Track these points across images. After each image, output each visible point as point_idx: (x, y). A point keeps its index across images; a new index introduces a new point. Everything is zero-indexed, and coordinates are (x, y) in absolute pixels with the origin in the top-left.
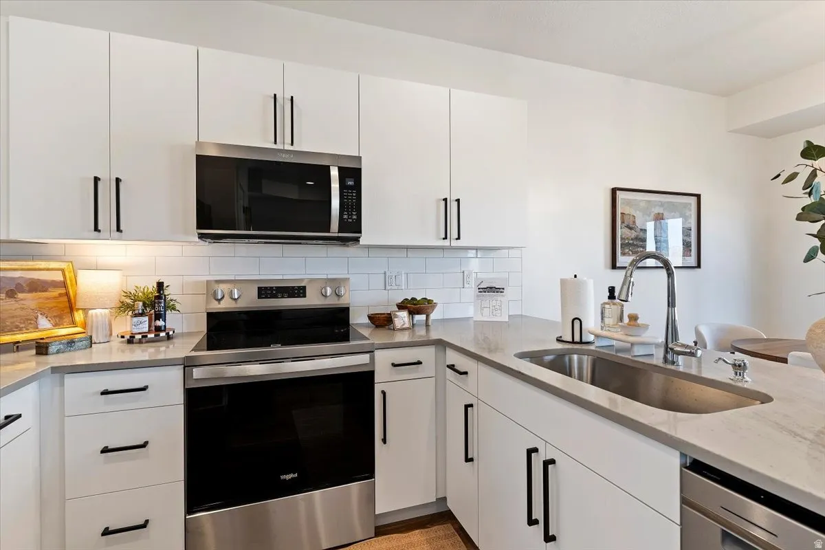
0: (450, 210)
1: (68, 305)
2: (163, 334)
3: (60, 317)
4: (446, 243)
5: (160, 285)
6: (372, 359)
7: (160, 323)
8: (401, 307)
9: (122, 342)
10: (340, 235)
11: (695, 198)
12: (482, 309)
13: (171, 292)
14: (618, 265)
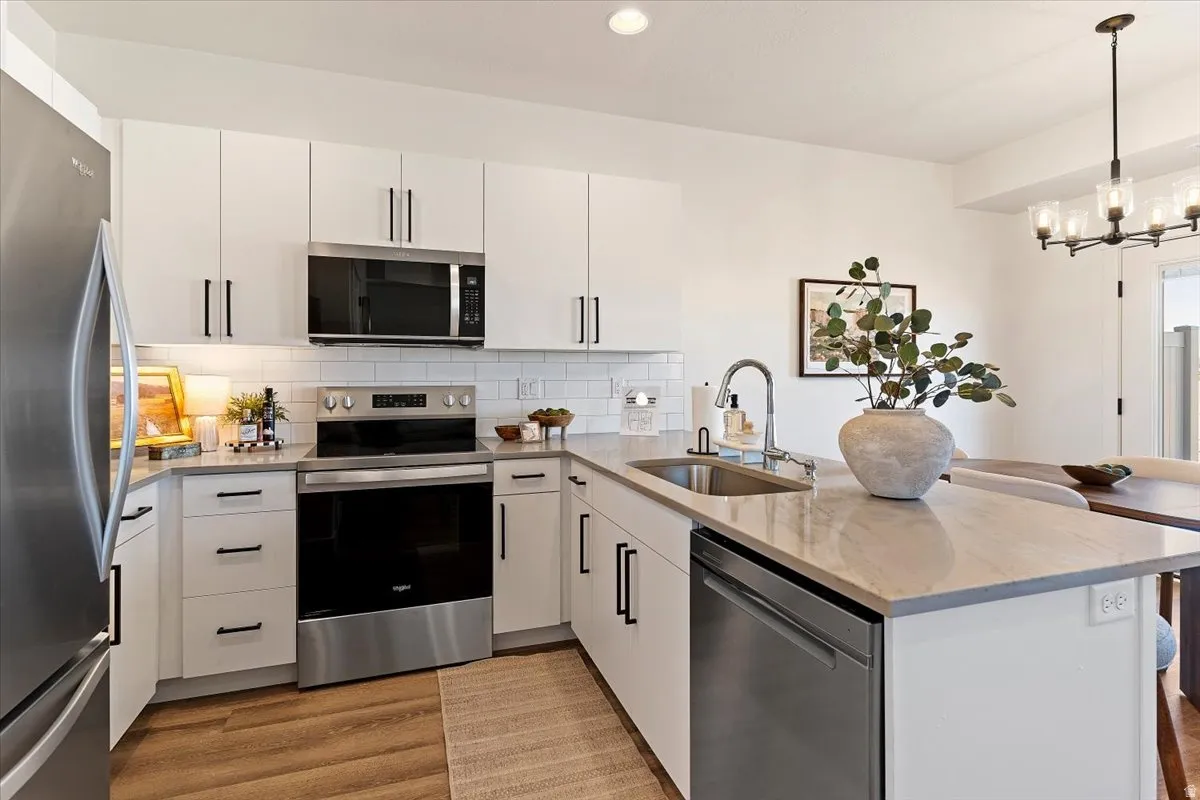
0: (588, 311)
1: (173, 411)
2: (272, 443)
3: (167, 424)
4: (583, 347)
5: (269, 392)
6: (491, 471)
7: (269, 432)
8: (533, 418)
9: (231, 451)
10: (462, 338)
11: (910, 290)
12: (629, 422)
13: (279, 399)
14: (805, 372)
